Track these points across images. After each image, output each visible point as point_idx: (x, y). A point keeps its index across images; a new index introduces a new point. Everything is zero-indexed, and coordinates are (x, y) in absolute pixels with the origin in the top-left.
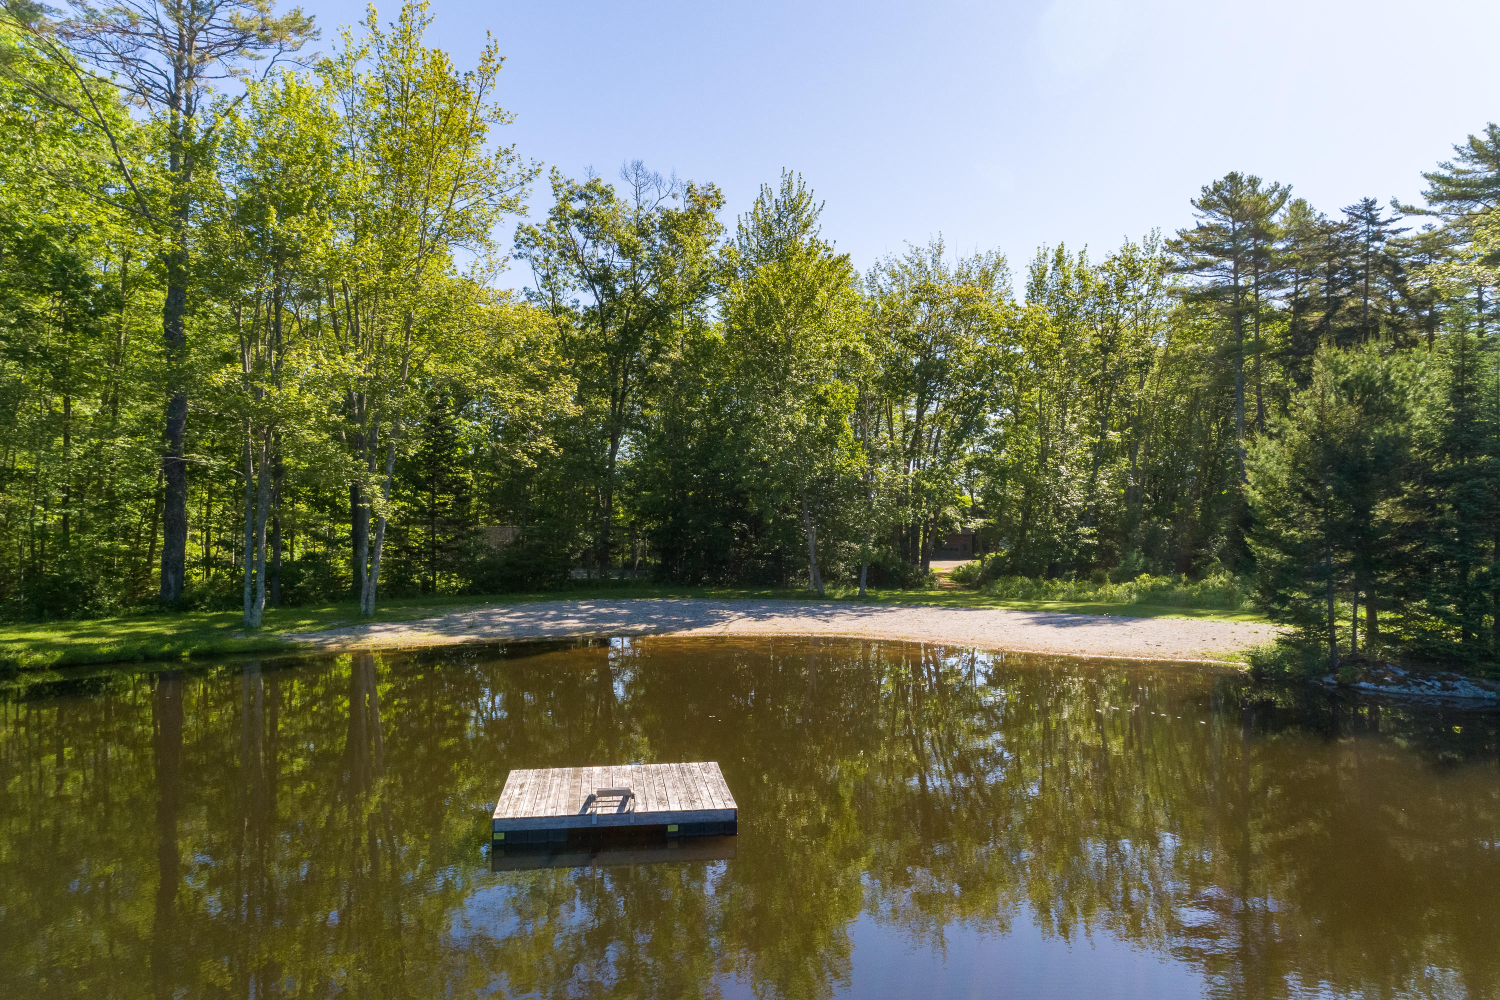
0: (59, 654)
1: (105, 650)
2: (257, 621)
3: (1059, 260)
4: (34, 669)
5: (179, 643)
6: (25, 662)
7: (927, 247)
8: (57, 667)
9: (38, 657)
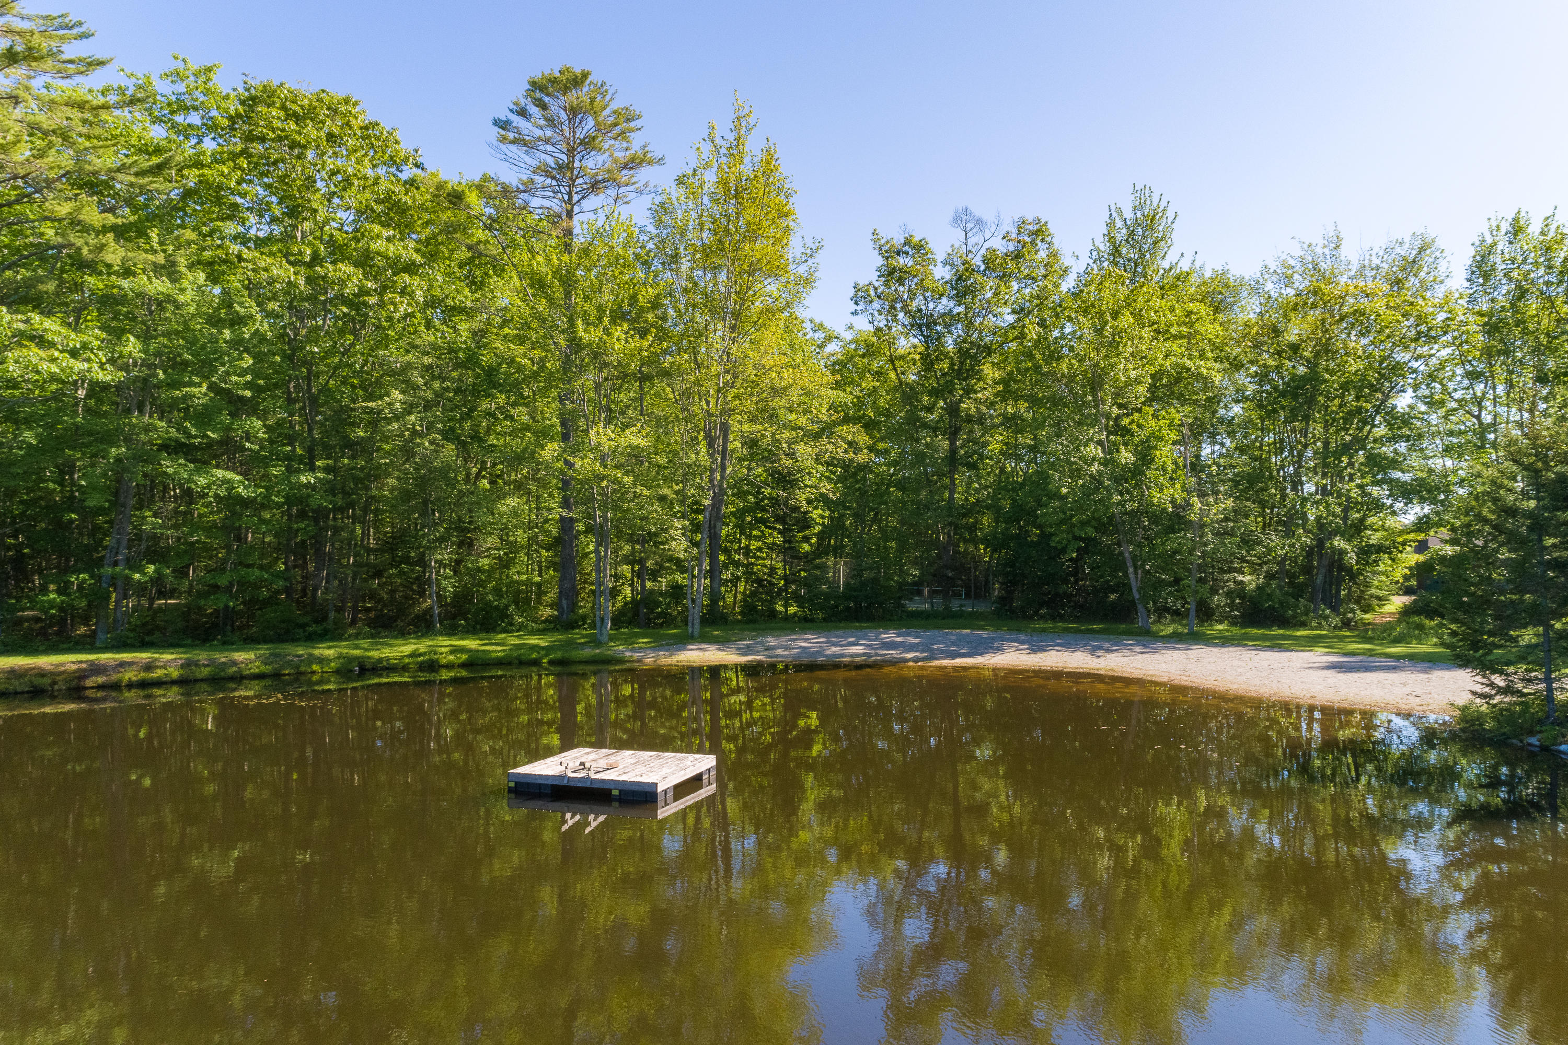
0: (464, 657)
1: (494, 655)
2: (605, 638)
3: (1517, 229)
4: (449, 666)
5: (543, 652)
6: (444, 661)
7: (1321, 242)
8: (463, 665)
9: (452, 657)
